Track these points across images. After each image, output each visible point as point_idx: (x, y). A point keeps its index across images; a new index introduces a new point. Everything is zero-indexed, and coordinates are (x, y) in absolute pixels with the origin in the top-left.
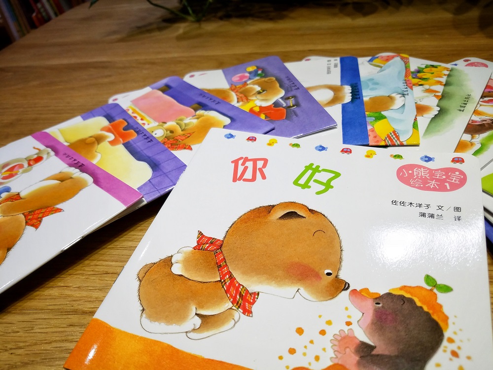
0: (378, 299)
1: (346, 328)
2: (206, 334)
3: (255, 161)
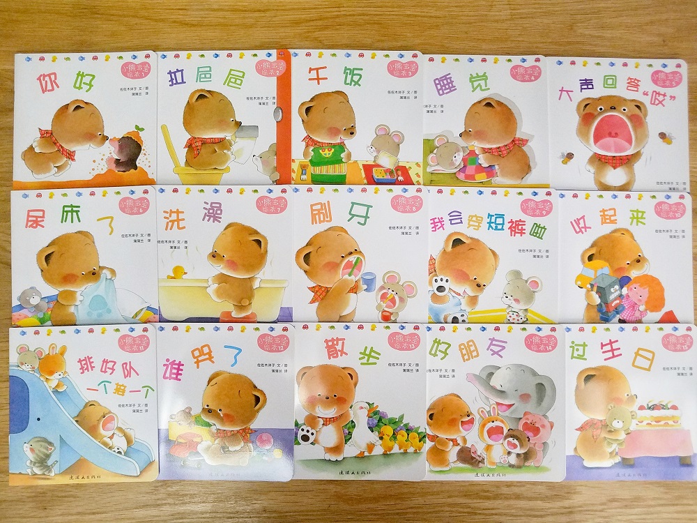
0: (120, 140)
1: (110, 155)
2: (61, 173)
3: (49, 75)
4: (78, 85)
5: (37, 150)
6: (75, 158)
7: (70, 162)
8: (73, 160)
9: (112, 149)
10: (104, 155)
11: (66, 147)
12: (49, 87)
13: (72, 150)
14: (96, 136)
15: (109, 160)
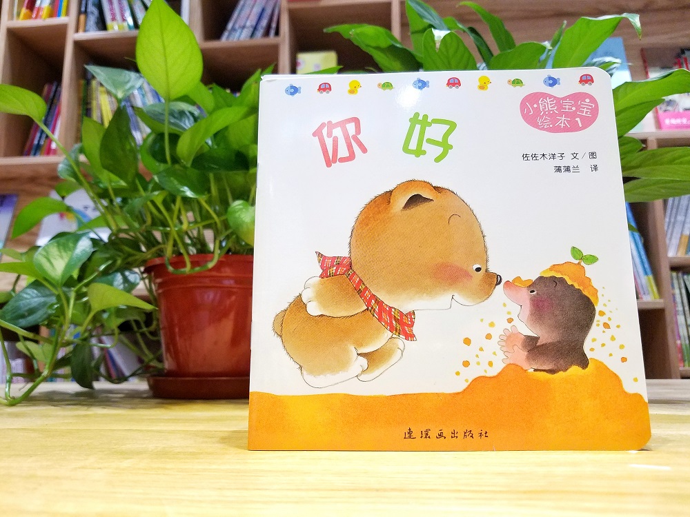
0: (531, 286)
1: (509, 326)
2: (377, 372)
3: (342, 124)
4: (413, 145)
5: (314, 309)
6: (416, 330)
7: (401, 341)
8: (410, 336)
9: (515, 309)
10: (492, 325)
11: (388, 301)
12: (343, 152)
13: (405, 309)
14: (467, 275)
15: (509, 339)
